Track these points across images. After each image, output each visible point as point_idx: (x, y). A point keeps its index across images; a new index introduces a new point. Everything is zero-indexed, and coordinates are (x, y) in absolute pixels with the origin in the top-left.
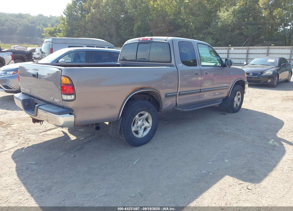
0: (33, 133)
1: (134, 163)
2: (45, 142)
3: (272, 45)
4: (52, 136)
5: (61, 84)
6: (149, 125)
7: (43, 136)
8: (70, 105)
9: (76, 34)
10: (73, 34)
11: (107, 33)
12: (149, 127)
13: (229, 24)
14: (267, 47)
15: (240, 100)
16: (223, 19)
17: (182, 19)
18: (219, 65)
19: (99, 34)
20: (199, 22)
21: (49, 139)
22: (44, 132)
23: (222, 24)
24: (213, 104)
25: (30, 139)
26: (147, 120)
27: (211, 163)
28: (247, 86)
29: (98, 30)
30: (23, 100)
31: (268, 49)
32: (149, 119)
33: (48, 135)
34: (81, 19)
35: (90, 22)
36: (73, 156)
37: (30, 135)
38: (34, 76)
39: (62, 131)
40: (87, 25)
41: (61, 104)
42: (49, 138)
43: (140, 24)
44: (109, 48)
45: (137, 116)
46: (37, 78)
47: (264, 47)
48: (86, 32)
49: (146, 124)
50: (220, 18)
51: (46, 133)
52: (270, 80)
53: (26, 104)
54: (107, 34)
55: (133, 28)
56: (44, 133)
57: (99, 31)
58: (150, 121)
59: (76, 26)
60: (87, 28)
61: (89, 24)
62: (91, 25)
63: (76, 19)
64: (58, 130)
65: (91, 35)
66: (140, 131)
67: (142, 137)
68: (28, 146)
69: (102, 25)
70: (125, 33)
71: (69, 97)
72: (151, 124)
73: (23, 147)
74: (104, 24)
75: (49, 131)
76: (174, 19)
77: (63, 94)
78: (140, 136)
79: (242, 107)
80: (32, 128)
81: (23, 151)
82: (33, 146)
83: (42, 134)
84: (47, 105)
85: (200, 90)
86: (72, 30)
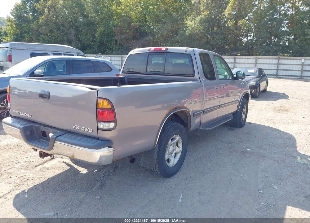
0: (27, 168)
1: (180, 201)
2: (49, 180)
3: (238, 54)
4: (54, 170)
5: (97, 108)
6: (179, 150)
7: (42, 170)
8: (107, 135)
9: (27, 38)
10: (23, 37)
11: (65, 38)
12: (179, 153)
13: (196, 33)
14: (233, 57)
15: (245, 114)
16: (190, 28)
17: (148, 25)
18: (229, 78)
19: (56, 39)
20: (166, 30)
21: (53, 176)
22: (40, 164)
23: (189, 32)
24: (227, 120)
25: (26, 177)
26: (177, 144)
27: (261, 191)
28: (250, 98)
29: (54, 34)
30: (23, 128)
31: (235, 58)
32: (179, 143)
33: (48, 169)
34: (33, 22)
35: (44, 25)
36: (99, 197)
37: (23, 171)
38: (41, 96)
39: (64, 162)
40: (40, 28)
41: (95, 134)
42: (52, 173)
43: (103, 30)
44: (78, 55)
45: (170, 141)
46: (49, 98)
47: (231, 57)
48: (40, 36)
49: (177, 150)
50: (187, 27)
51: (44, 166)
52: (254, 91)
53: (28, 133)
54: (66, 40)
55: (95, 33)
56: (41, 166)
57: (55, 36)
58: (180, 145)
59: (27, 29)
60: (40, 32)
61: (44, 27)
62: (45, 28)
63: (26, 21)
64: (57, 161)
65: (46, 40)
66: (171, 159)
67: (174, 165)
68: (29, 188)
69: (59, 29)
70: (86, 39)
71: (107, 126)
72: (181, 149)
73: (23, 189)
74: (62, 28)
75: (47, 163)
76: (140, 26)
77: (99, 121)
78: (172, 165)
79: (247, 121)
80: (20, 161)
81: (26, 196)
82: (36, 188)
83: (38, 168)
84: (66, 134)
85: (219, 105)
86: (21, 33)
